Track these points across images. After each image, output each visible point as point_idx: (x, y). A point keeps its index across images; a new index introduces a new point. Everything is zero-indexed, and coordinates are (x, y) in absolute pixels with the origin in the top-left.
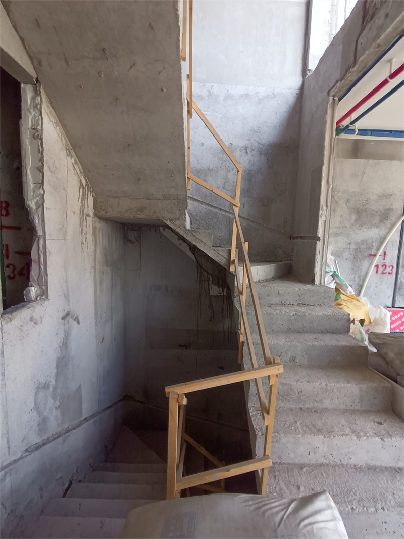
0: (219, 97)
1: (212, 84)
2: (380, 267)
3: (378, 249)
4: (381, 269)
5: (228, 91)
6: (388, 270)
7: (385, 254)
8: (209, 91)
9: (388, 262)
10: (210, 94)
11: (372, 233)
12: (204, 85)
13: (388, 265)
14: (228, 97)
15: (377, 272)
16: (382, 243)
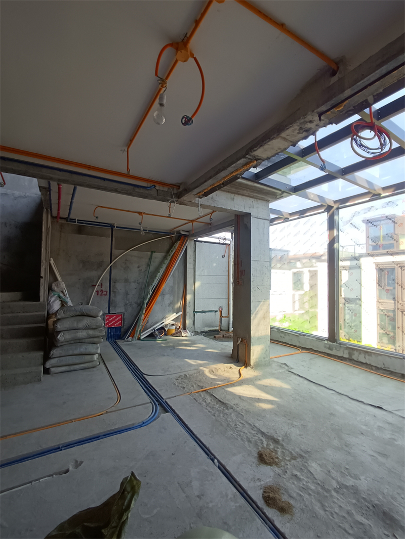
2: (99, 292)
3: (97, 282)
4: (100, 293)
6: (104, 293)
7: (102, 284)
9: (104, 289)
11: (94, 274)
13: (104, 290)
15: (98, 294)
16: (99, 279)
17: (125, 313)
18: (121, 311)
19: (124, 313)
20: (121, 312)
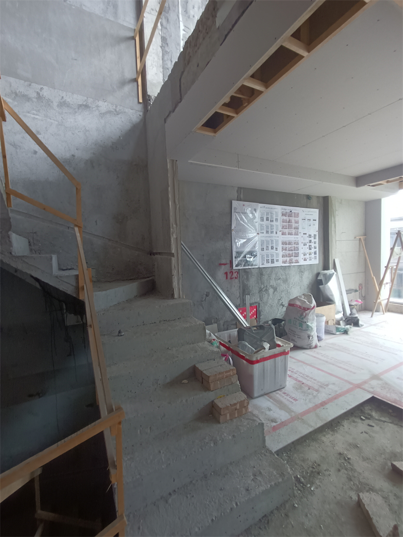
0: (52, 102)
1: (42, 86)
4: (228, 275)
5: (63, 97)
6: (234, 275)
7: (230, 262)
8: (38, 93)
10: (39, 97)
11: (220, 245)
12: (30, 85)
13: (234, 271)
14: (63, 104)
15: (227, 278)
17: (260, 302)
18: (256, 301)
19: (259, 304)
20: (256, 303)
